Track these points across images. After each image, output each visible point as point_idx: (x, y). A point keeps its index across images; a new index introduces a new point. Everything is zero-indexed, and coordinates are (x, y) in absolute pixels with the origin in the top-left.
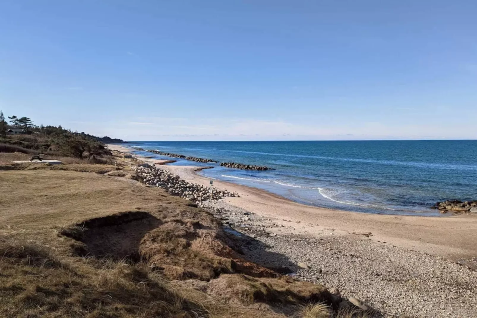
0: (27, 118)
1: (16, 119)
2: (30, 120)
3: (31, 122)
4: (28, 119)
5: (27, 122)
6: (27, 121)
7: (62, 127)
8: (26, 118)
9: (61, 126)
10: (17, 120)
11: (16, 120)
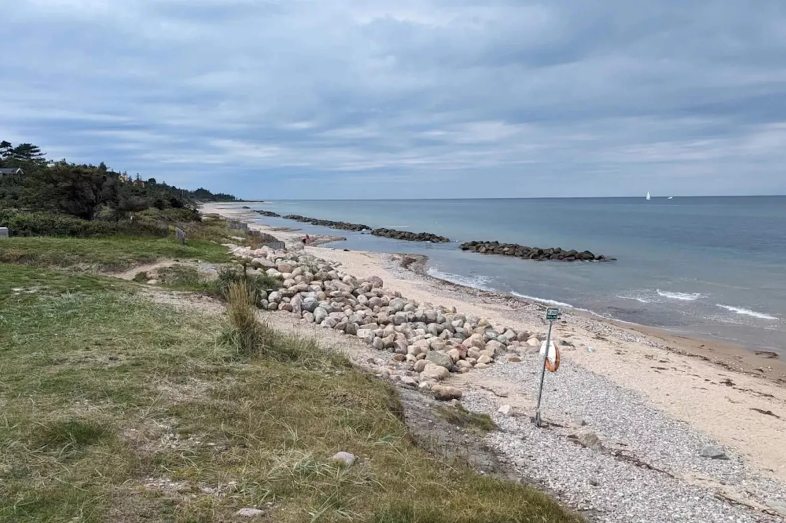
0: (33, 144)
1: (9, 148)
2: (38, 151)
3: (40, 155)
4: (35, 147)
5: (32, 154)
6: (32, 152)
7: (107, 166)
8: (29, 145)
9: (105, 163)
10: (11, 150)
11: (8, 151)
